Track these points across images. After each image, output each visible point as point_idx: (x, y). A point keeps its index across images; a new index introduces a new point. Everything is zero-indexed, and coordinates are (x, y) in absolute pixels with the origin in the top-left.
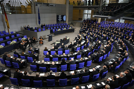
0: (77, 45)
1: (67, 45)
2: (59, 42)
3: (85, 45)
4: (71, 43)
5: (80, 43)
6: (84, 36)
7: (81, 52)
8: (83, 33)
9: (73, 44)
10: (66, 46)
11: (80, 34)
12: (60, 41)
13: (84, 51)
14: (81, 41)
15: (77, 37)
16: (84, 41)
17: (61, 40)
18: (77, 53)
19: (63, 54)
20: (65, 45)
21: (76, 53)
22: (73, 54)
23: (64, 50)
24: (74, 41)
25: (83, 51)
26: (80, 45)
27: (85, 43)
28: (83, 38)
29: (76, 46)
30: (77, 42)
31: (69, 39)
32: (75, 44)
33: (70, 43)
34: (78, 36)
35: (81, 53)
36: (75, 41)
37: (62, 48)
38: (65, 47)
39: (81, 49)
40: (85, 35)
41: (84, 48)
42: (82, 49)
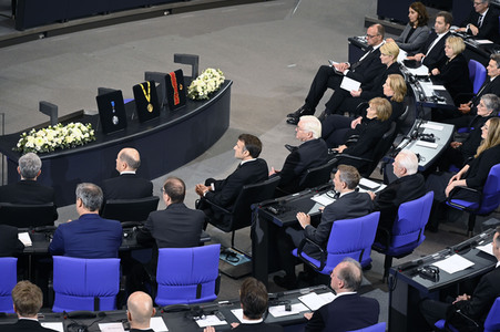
0: (339, 179)
1: (193, 181)
2: (78, 132)
3: (456, 182)
4: (254, 146)
5: (374, 149)
6: (437, 59)
7: (389, 280)
8: (424, 20)
9: (275, 162)
10: (178, 198)
11: (386, 31)
12: (92, 109)
13: (434, 275)
14: (400, 123)
15: (341, 65)
16: (441, 131)
17: (108, 99)
18: (328, 298)
19: (121, 301)
20: (158, 183)
21: (311, 302)
22: (277, 312)
23: (149, 243)
24: (294, 120)
25: (412, 269)
26: (371, 186)
27: (447, 161)
28: (429, 89)
29: (323, 201)
30: (331, 134)
31: (221, 97)
32: (306, 171)
33: (241, 155)
34: (356, 48)
35: (381, 297)
36: (311, 126)
37: (107, 211)
38: (165, 202)
39: (386, 237)
40: (454, 47)
41: (431, 228)
42: (400, 241)
